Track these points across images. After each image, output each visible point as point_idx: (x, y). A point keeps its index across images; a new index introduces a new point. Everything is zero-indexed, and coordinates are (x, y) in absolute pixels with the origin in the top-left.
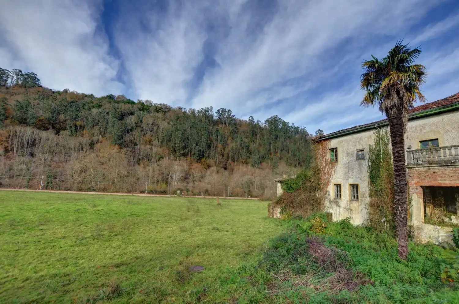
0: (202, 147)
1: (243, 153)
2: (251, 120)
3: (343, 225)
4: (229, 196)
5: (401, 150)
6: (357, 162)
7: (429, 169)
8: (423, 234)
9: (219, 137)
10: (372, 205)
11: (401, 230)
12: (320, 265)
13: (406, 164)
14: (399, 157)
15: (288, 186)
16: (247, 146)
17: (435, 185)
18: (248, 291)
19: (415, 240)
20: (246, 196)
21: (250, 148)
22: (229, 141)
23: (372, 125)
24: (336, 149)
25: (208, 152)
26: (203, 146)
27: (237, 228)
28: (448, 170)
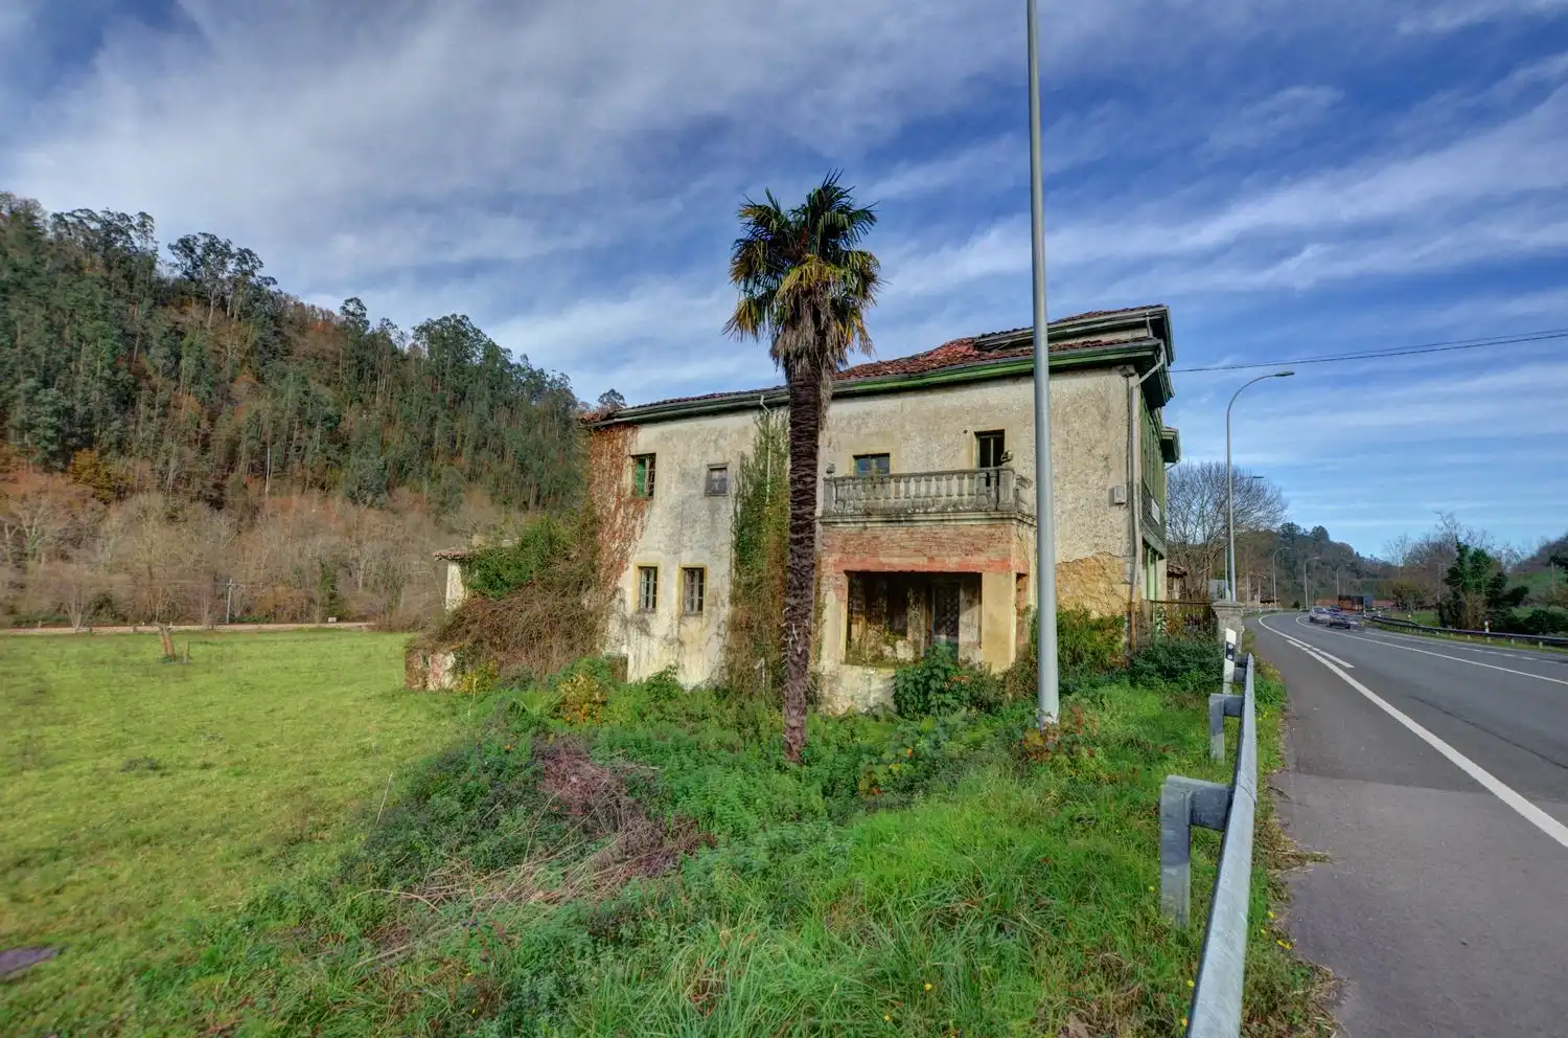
0: (80, 395)
1: (310, 446)
2: (353, 314)
3: (656, 690)
4: (232, 621)
5: (809, 475)
6: (706, 502)
7: (866, 528)
8: (841, 692)
9: (183, 363)
10: (736, 626)
11: (793, 687)
12: (573, 824)
13: (818, 512)
14: (803, 495)
15: (487, 574)
16: (328, 418)
17: (873, 569)
18: (285, 981)
19: (822, 708)
20: (317, 617)
21: (344, 426)
22: (241, 388)
23: (753, 399)
24: (652, 456)
25: (117, 424)
26: (89, 391)
27: (258, 745)
28: (899, 532)
